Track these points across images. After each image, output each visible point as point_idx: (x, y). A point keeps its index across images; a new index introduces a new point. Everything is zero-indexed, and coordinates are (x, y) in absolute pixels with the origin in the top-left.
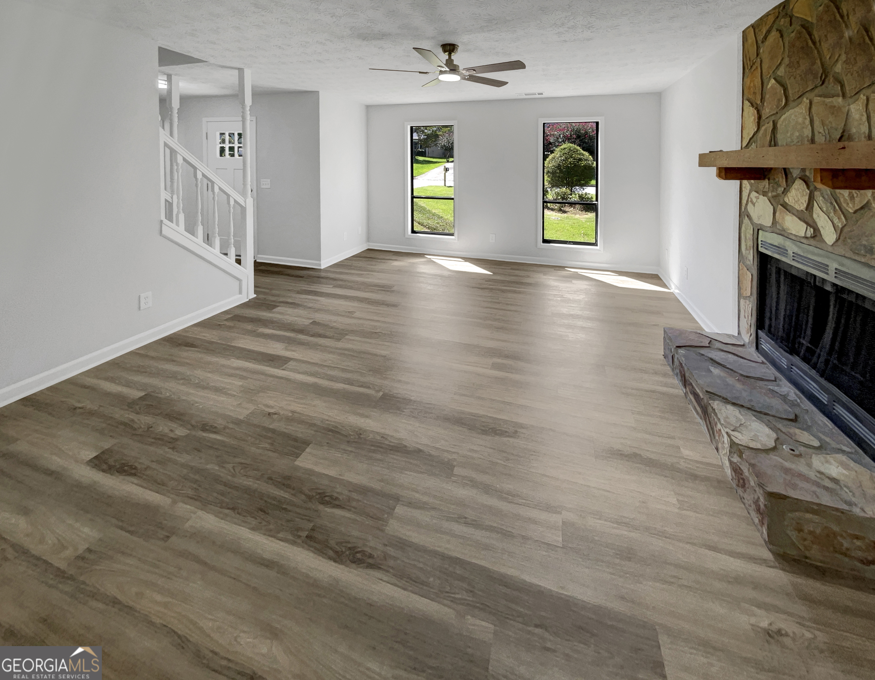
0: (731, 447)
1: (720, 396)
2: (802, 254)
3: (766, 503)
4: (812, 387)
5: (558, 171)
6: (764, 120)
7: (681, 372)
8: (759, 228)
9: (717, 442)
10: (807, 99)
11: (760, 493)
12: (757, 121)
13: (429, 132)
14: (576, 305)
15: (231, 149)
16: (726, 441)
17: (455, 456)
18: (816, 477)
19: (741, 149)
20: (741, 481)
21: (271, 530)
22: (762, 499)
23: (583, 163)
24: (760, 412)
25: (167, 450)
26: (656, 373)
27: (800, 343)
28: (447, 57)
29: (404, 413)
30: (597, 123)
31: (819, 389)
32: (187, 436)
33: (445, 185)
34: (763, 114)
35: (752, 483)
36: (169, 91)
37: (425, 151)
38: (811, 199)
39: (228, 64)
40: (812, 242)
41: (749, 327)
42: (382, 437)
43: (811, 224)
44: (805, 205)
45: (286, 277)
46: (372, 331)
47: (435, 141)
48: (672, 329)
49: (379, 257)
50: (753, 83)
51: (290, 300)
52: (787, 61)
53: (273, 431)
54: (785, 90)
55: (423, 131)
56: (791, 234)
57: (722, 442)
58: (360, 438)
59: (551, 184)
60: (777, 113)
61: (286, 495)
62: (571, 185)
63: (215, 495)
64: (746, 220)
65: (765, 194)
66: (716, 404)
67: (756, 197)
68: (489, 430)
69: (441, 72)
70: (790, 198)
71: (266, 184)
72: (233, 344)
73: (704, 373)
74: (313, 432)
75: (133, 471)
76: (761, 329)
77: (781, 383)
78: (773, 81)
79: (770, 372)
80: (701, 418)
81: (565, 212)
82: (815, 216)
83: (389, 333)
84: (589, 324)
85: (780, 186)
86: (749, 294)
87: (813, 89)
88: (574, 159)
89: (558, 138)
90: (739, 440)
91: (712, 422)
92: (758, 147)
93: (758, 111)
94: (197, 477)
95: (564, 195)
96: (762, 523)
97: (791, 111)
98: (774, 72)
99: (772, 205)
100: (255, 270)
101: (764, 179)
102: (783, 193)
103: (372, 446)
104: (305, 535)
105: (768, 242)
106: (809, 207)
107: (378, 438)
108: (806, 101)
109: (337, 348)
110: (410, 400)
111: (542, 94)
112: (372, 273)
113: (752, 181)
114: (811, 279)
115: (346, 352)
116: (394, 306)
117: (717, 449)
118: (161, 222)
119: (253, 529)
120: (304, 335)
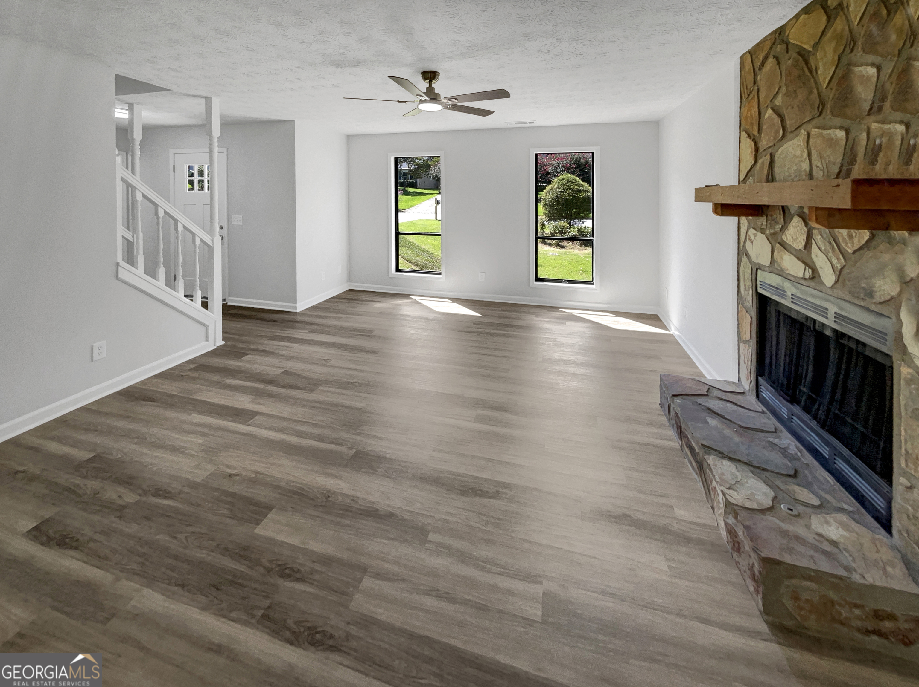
0: (726, 506)
1: (716, 450)
2: (801, 296)
3: (761, 569)
4: (813, 439)
5: (556, 203)
6: (761, 153)
7: (676, 423)
8: (758, 267)
9: (712, 500)
10: (805, 131)
11: (754, 559)
12: (754, 153)
13: (420, 162)
14: (569, 350)
15: (201, 182)
16: (721, 501)
17: (430, 521)
18: (814, 540)
19: (739, 184)
20: (736, 545)
21: (222, 609)
22: (757, 566)
23: (582, 195)
24: (758, 468)
25: (113, 518)
26: (650, 424)
27: (800, 390)
28: (428, 85)
29: (377, 473)
30: (593, 153)
31: (820, 442)
32: (136, 503)
33: (436, 219)
34: (760, 146)
35: (747, 548)
36: (131, 121)
37: (416, 182)
38: (809, 237)
39: (193, 93)
40: (811, 283)
41: (749, 374)
42: (352, 500)
43: (809, 264)
44: (803, 244)
45: (259, 321)
46: (349, 381)
47: (426, 172)
48: (668, 375)
49: (361, 299)
50: (751, 113)
51: (260, 347)
52: (784, 90)
53: (233, 495)
54: (783, 120)
55: (414, 161)
56: (790, 274)
57: (717, 500)
58: (328, 501)
59: (549, 217)
60: (775, 145)
61: (243, 568)
62: (570, 218)
63: (163, 569)
64: (745, 259)
65: (763, 231)
66: (711, 460)
67: (754, 234)
68: (468, 490)
69: (422, 101)
70: (789, 237)
71: (238, 220)
72: (195, 397)
73: (700, 425)
74: (277, 496)
75: (75, 544)
76: (761, 376)
77: (780, 434)
78: (770, 111)
79: (770, 422)
80: (697, 474)
81: (563, 247)
82: (813, 256)
83: (367, 383)
84: (582, 371)
85: (777, 223)
86: (748, 338)
87: (810, 120)
88: (573, 191)
89: (556, 168)
90: (735, 499)
91: (708, 479)
92: (755, 181)
93: (756, 144)
94: (145, 550)
95: (562, 229)
96: (757, 592)
97: (789, 143)
98: (771, 101)
99: (771, 243)
100: (224, 314)
101: (762, 216)
102: (781, 230)
103: (341, 510)
104: (260, 614)
105: (768, 282)
106: (808, 245)
107: (348, 501)
108: (803, 132)
109: (308, 401)
110: (385, 458)
111: (533, 123)
112: (351, 316)
113: (750, 217)
114: (811, 324)
115: (317, 405)
116: (374, 352)
117: (713, 508)
118: (118, 264)
119: (203, 609)
120: (273, 386)
